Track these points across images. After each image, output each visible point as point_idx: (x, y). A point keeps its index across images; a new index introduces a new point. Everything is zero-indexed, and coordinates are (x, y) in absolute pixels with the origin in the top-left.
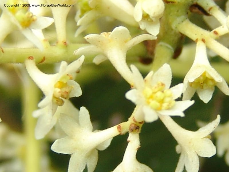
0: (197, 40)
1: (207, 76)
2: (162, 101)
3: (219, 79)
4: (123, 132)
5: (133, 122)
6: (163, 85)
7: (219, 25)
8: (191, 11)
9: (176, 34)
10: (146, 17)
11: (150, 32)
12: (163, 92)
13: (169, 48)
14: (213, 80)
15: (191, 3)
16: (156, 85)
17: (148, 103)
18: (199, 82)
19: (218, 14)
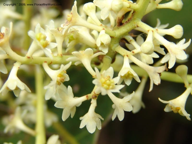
0: (124, 55)
1: (129, 73)
2: (109, 85)
3: (135, 75)
4: (89, 99)
5: (94, 94)
6: (109, 77)
7: (134, 48)
8: (121, 41)
9: (114, 52)
10: (102, 44)
11: (104, 52)
12: (110, 80)
13: (110, 59)
14: (132, 75)
15: (122, 38)
16: (106, 77)
17: (103, 86)
18: (125, 76)
19: (134, 43)
